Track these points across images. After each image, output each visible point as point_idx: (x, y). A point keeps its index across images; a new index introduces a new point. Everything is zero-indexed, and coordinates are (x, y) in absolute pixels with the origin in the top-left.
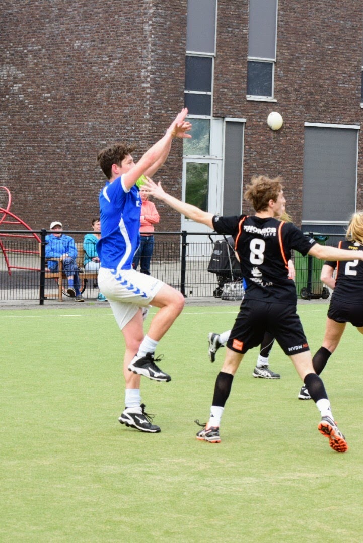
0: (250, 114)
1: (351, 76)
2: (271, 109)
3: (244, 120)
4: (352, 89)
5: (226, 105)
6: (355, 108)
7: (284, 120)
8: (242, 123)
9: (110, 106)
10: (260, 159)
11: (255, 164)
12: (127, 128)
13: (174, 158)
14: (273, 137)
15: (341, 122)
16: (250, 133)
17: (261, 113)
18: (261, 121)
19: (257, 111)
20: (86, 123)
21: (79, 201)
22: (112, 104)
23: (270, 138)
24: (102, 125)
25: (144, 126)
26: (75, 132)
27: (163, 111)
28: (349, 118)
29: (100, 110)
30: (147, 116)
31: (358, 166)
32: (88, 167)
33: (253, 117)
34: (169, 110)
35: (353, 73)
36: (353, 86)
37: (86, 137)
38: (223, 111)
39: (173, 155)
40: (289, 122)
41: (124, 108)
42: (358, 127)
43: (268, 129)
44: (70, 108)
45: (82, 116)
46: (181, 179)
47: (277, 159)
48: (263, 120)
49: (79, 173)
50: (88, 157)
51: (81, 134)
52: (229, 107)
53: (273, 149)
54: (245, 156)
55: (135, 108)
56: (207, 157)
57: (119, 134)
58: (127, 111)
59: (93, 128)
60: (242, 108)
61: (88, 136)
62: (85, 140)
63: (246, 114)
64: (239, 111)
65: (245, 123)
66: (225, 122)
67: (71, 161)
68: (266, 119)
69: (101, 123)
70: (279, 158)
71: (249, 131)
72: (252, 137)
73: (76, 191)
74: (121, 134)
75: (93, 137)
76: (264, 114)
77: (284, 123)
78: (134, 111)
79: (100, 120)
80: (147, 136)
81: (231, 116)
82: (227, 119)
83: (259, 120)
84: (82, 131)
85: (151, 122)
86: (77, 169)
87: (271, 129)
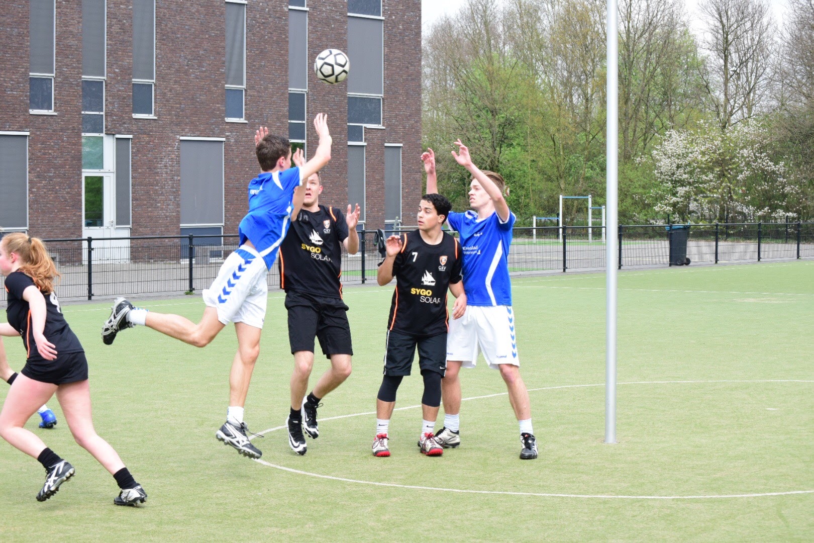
1: (19, 83)
4: (21, 96)
6: (24, 115)
15: (10, 129)
28: (18, 124)
31: (29, 172)
35: (21, 80)
36: (21, 93)
42: (28, 133)
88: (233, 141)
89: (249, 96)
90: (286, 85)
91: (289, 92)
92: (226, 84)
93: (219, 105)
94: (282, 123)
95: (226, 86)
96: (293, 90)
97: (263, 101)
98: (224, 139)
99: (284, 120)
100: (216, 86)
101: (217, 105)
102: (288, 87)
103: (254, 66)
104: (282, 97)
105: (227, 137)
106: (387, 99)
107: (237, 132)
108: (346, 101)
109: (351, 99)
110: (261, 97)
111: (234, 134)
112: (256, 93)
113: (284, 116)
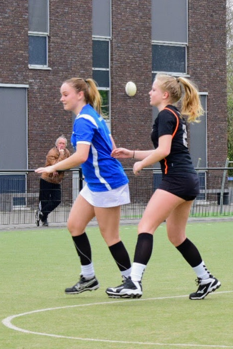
88: (36, 87)
89: (52, 42)
90: (90, 33)
91: (93, 39)
92: (29, 30)
93: (23, 52)
94: (86, 70)
95: (29, 32)
96: (96, 37)
97: (67, 48)
98: (27, 86)
99: (88, 68)
100: (19, 33)
101: (21, 52)
102: (91, 34)
103: (57, 12)
104: (86, 44)
105: (30, 84)
106: (191, 47)
107: (41, 79)
108: (150, 49)
109: (155, 47)
110: (64, 44)
111: (38, 81)
112: (59, 40)
113: (87, 63)
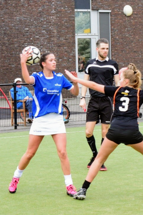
0: (113, 7)
2: (125, 4)
3: (110, 11)
5: (99, 2)
7: (133, 10)
8: (109, 13)
9: (30, 7)
10: (120, 34)
11: (117, 37)
12: (41, 19)
13: (71, 36)
14: (127, 20)
16: (114, 19)
17: (120, 6)
18: (120, 11)
19: (117, 5)
20: (15, 18)
21: (13, 65)
22: (31, 5)
23: (125, 21)
24: (25, 19)
25: (52, 17)
26: (9, 24)
27: (62, 8)
29: (23, 9)
30: (53, 11)
32: (18, 44)
33: (115, 9)
34: (66, 7)
37: (16, 26)
38: (97, 6)
39: (70, 34)
40: (136, 11)
41: (38, 7)
43: (124, 16)
44: (5, 9)
45: (13, 13)
46: (75, 48)
47: (130, 34)
48: (121, 11)
49: (12, 48)
50: (18, 38)
51: (13, 25)
52: (101, 4)
53: (128, 27)
54: (111, 33)
55: (46, 7)
56: (89, 34)
57: (36, 23)
58: (40, 9)
59: (20, 20)
60: (108, 4)
61: (17, 26)
62: (15, 28)
63: (111, 7)
64: (106, 6)
65: (111, 13)
66: (99, 13)
67: (7, 41)
68: (123, 10)
69: (24, 17)
70: (131, 33)
71: (113, 17)
72: (115, 21)
73: (12, 59)
74: (37, 23)
75: (20, 26)
76: (121, 7)
77: (133, 12)
78: (45, 9)
79: (24, 15)
80: (54, 23)
81: (102, 9)
82: (100, 11)
83: (118, 11)
84: (13, 23)
85: (56, 15)
86: (12, 46)
87: (126, 16)
